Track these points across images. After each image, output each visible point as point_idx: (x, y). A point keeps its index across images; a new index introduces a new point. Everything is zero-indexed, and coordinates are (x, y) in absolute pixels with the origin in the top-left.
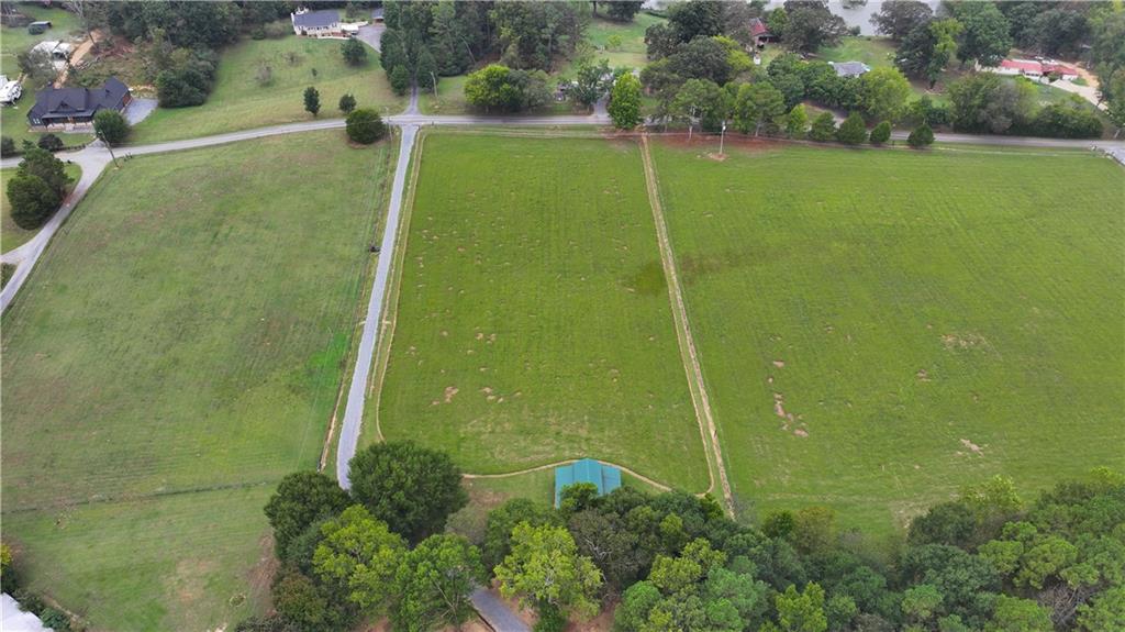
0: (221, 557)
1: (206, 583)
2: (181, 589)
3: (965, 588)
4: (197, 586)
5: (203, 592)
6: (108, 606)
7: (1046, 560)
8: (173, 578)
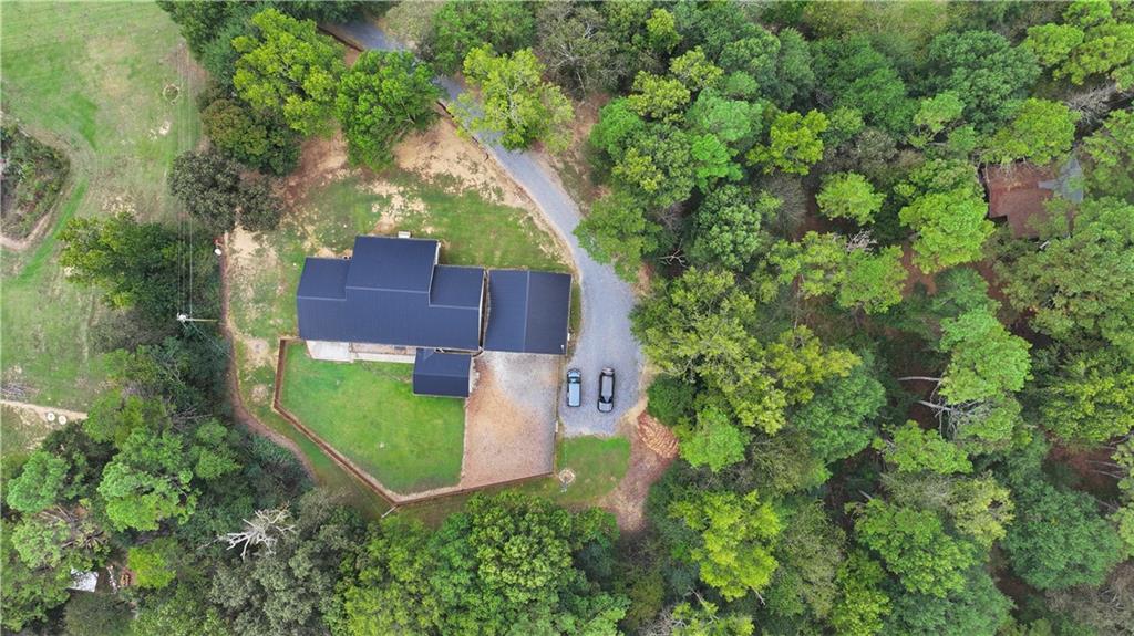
0: (133, 35)
1: (129, 71)
2: (102, 78)
3: (992, 95)
4: (119, 75)
5: (130, 83)
6: (28, 99)
7: (1103, 55)
8: (87, 64)
